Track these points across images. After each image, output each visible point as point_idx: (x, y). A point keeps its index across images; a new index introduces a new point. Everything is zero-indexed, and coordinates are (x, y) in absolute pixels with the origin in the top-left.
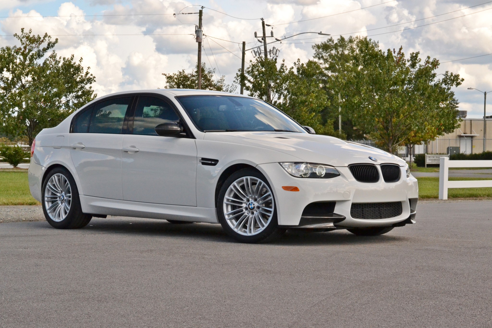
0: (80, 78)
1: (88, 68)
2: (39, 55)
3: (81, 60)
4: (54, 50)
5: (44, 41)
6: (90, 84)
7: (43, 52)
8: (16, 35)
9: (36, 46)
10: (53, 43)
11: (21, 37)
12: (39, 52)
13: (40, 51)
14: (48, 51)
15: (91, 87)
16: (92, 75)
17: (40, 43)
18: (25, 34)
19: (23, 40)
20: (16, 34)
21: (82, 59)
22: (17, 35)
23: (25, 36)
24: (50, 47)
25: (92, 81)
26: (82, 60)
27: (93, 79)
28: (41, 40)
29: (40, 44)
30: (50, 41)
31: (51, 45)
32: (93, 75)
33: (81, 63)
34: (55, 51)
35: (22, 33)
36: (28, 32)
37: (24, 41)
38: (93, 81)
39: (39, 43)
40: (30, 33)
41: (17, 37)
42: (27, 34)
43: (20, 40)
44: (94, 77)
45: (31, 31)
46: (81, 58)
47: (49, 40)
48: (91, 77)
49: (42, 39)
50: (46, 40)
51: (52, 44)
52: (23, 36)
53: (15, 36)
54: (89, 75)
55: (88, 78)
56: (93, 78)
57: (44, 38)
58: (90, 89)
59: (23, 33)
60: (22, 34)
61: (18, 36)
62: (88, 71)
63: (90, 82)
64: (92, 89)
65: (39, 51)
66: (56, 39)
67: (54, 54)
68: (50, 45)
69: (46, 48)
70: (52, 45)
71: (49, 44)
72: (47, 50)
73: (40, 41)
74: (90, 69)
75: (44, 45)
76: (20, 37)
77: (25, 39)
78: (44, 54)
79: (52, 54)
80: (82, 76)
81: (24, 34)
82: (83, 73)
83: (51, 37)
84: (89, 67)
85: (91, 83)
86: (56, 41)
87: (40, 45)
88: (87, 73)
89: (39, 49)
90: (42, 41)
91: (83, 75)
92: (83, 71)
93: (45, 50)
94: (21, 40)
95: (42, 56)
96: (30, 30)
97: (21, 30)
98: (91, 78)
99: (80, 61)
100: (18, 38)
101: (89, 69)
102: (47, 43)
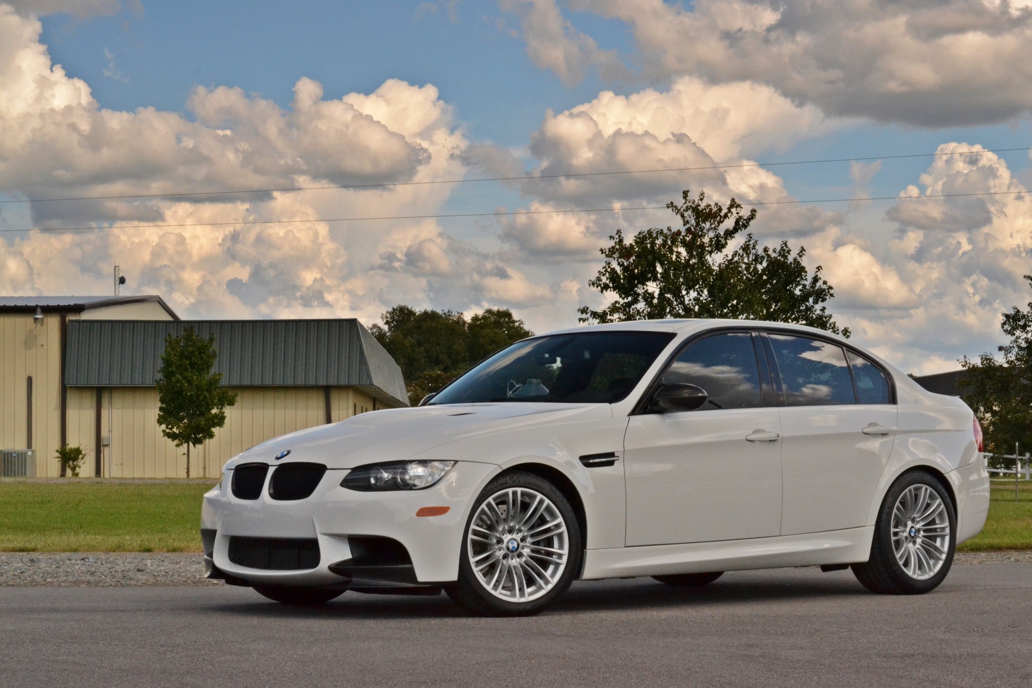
0: (800, 290)
1: (818, 268)
2: (719, 246)
3: (801, 252)
4: (751, 234)
5: (729, 215)
6: (822, 301)
7: (726, 239)
8: (672, 206)
9: (713, 226)
10: (746, 220)
11: (682, 209)
12: (718, 238)
13: (720, 236)
14: (736, 235)
15: (823, 309)
16: (826, 284)
17: (720, 219)
18: (690, 202)
19: (686, 214)
20: (672, 203)
21: (804, 250)
22: (674, 205)
23: (690, 206)
24: (740, 228)
25: (825, 295)
26: (803, 252)
27: (828, 292)
28: (722, 214)
29: (720, 222)
30: (739, 215)
31: (741, 223)
32: (828, 284)
33: (802, 258)
34: (751, 236)
35: (684, 201)
36: (697, 199)
37: (688, 217)
38: (829, 296)
39: (718, 219)
40: (701, 200)
41: (673, 210)
42: (693, 203)
43: (679, 216)
44: (831, 288)
45: (704, 196)
46: (802, 248)
47: (738, 213)
48: (824, 287)
49: (725, 211)
50: (732, 213)
51: (745, 222)
52: (687, 207)
53: (668, 207)
54: (819, 284)
55: (818, 288)
56: (828, 289)
57: (729, 209)
58: (821, 312)
59: (686, 200)
60: (685, 203)
61: (676, 206)
62: (817, 276)
63: (822, 298)
64: (827, 313)
65: (718, 236)
66: (752, 211)
67: (749, 241)
68: (741, 225)
69: (731, 229)
70: (743, 224)
71: (737, 222)
72: (734, 233)
73: (721, 217)
74: (821, 270)
75: (729, 223)
76: (680, 209)
77: (690, 212)
78: (726, 244)
79: (746, 242)
80: (804, 286)
81: (688, 202)
82: (806, 280)
83: (742, 208)
84: (821, 267)
85: (824, 300)
86: (752, 214)
87: (721, 224)
88: (816, 279)
89: (718, 231)
90: (726, 216)
91: (808, 283)
92: (806, 276)
93: (729, 234)
94: (682, 216)
95: (724, 246)
96: (702, 194)
97: (681, 195)
98: (824, 290)
99: (800, 254)
100: (677, 211)
101: (819, 270)
102: (735, 220)
